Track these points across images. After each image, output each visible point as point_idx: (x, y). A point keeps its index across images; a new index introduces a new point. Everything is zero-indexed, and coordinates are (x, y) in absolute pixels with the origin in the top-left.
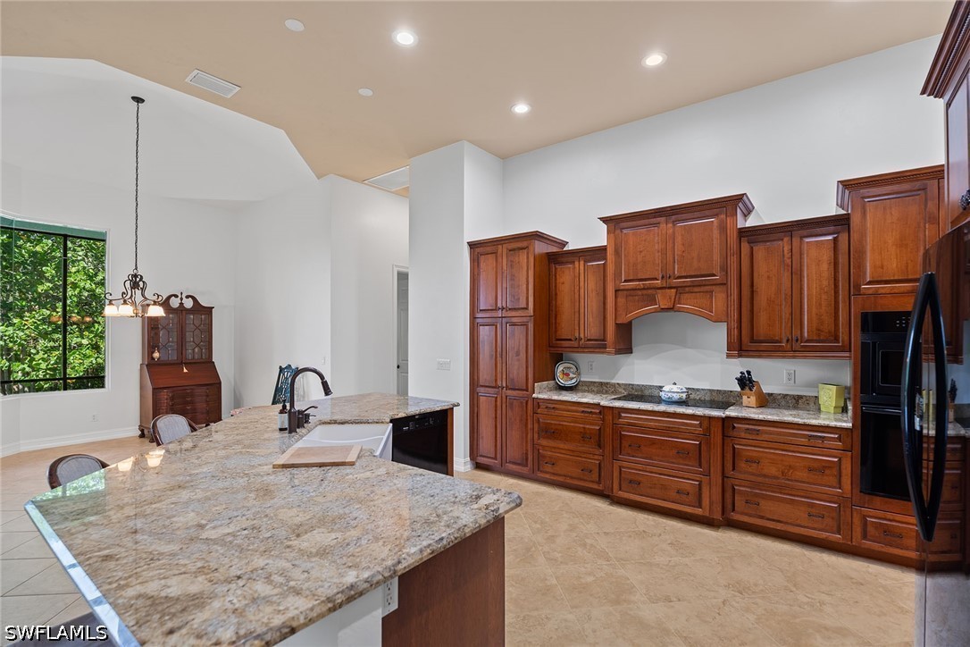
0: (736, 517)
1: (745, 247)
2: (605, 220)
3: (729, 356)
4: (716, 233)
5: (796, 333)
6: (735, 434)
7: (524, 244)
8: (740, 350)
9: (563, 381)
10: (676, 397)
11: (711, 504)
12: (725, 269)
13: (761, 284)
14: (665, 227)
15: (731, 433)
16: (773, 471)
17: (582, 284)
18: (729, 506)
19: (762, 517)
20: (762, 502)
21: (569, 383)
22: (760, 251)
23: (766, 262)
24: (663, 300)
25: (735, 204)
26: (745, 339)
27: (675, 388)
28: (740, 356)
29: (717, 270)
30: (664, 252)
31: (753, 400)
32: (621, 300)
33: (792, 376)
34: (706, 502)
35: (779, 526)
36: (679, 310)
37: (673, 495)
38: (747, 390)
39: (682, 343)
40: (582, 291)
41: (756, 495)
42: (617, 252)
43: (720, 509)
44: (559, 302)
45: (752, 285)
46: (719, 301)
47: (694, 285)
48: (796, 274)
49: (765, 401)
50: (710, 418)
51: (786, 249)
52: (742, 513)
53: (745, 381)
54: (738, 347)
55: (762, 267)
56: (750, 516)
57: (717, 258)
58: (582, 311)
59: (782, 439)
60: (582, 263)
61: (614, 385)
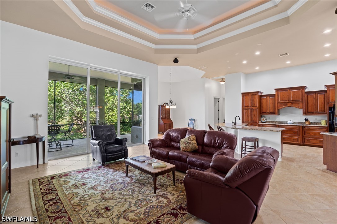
0: (305, 143)
1: (306, 95)
2: (275, 89)
3: (303, 115)
4: (300, 93)
5: (317, 111)
6: (305, 129)
7: (256, 93)
8: (305, 114)
9: (263, 121)
10: (291, 123)
11: (300, 141)
12: (302, 99)
13: (309, 102)
14: (289, 91)
15: (304, 129)
16: (313, 135)
17: (269, 101)
18: (304, 142)
19: (310, 143)
20: (310, 140)
21: (264, 121)
22: (309, 96)
23: (310, 98)
24: (288, 105)
25: (304, 88)
26: (306, 112)
27: (291, 121)
28: (305, 115)
29: (300, 99)
30: (289, 96)
31: (308, 123)
32: (279, 105)
33: (316, 119)
34: (299, 141)
35: (314, 144)
36: (292, 107)
37: (292, 140)
38: (307, 121)
39: (292, 113)
40: (269, 103)
41: (309, 139)
42: (278, 95)
43: (302, 142)
44: (263, 105)
45: (308, 102)
46: (301, 105)
47: (295, 102)
48: (317, 100)
49: (310, 123)
50: (300, 126)
51: (315, 96)
52: (307, 143)
53: (306, 120)
54: (305, 113)
55: (309, 99)
56: (308, 143)
57: (300, 97)
58: (269, 107)
59: (314, 129)
60: (269, 97)
61: (275, 122)
